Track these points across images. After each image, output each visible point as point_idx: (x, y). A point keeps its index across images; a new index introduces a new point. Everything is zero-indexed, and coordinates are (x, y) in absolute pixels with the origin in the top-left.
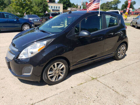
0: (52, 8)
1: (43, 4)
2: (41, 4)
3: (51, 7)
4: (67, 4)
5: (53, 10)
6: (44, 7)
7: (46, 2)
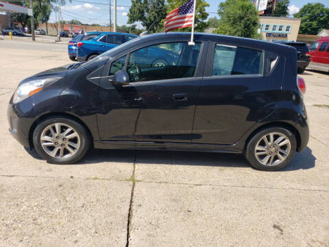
0: (266, 29)
1: (246, 19)
2: (241, 18)
3: (264, 27)
4: (322, 19)
5: (269, 35)
6: (247, 27)
7: (256, 13)
